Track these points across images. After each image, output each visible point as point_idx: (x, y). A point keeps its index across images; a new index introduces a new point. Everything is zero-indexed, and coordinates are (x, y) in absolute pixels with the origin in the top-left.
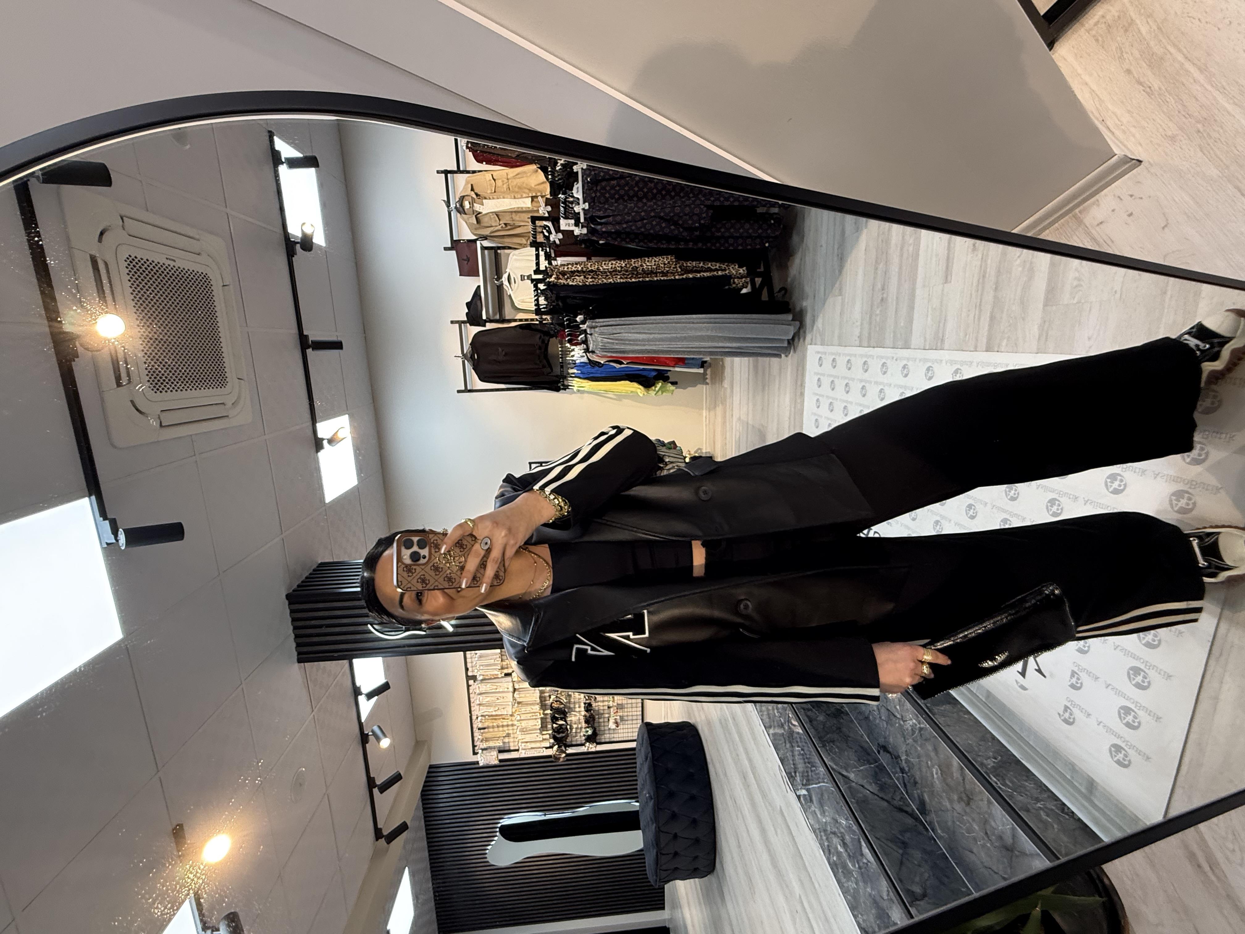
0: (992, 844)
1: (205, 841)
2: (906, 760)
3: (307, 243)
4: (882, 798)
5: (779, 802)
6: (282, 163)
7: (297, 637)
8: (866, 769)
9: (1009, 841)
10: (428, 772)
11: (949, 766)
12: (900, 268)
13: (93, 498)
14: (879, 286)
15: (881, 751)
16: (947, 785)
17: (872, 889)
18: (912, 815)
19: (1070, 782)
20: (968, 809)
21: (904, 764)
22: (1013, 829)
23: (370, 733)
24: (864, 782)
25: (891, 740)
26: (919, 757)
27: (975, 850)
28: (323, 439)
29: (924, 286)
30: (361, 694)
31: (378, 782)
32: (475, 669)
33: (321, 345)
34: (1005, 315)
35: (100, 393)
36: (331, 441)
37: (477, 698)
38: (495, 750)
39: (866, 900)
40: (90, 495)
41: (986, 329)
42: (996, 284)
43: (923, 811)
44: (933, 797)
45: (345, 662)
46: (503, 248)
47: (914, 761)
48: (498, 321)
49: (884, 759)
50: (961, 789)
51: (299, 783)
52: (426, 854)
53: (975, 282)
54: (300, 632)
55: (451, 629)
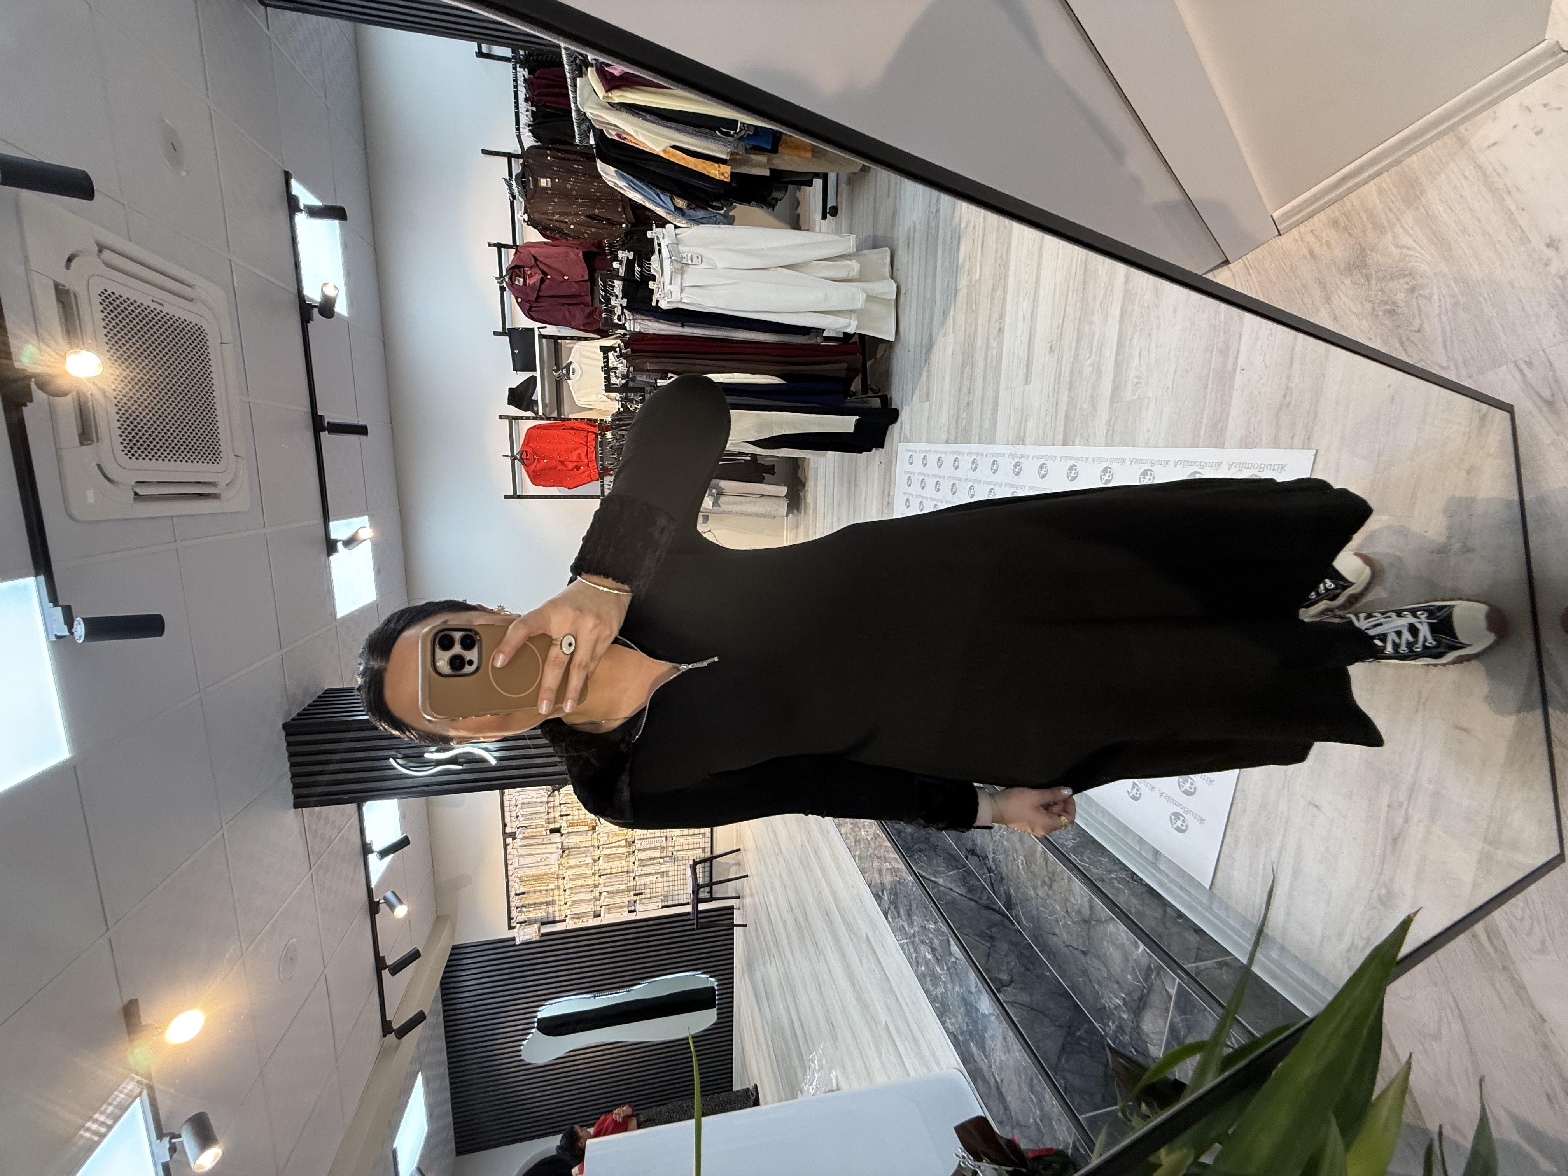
0: (1072, 921)
1: (169, 1021)
2: (993, 858)
3: (327, 308)
4: (970, 899)
5: (864, 928)
6: (301, 211)
7: (294, 776)
8: (954, 874)
9: (1086, 912)
10: (451, 955)
11: (1033, 853)
12: (985, 371)
13: (42, 578)
14: (965, 390)
15: (969, 856)
16: (1031, 873)
17: (961, 986)
18: (999, 912)
19: (1139, 854)
20: (1050, 892)
21: (991, 864)
22: (1091, 899)
23: (382, 901)
24: (953, 886)
25: (979, 842)
26: (1005, 851)
27: (1057, 932)
28: (336, 541)
29: (1007, 388)
30: (372, 852)
31: (389, 962)
32: (514, 825)
33: (338, 429)
34: (1077, 414)
35: (58, 450)
36: (350, 543)
37: (516, 860)
38: (535, 922)
39: (953, 1001)
40: (37, 575)
41: (1062, 426)
42: (1070, 383)
43: (1009, 905)
44: (1019, 889)
45: (353, 807)
46: (565, 338)
47: (1001, 857)
48: (555, 419)
49: (971, 864)
50: (1045, 873)
51: (289, 958)
52: (444, 1056)
53: (1052, 381)
54: (298, 769)
55: (493, 762)
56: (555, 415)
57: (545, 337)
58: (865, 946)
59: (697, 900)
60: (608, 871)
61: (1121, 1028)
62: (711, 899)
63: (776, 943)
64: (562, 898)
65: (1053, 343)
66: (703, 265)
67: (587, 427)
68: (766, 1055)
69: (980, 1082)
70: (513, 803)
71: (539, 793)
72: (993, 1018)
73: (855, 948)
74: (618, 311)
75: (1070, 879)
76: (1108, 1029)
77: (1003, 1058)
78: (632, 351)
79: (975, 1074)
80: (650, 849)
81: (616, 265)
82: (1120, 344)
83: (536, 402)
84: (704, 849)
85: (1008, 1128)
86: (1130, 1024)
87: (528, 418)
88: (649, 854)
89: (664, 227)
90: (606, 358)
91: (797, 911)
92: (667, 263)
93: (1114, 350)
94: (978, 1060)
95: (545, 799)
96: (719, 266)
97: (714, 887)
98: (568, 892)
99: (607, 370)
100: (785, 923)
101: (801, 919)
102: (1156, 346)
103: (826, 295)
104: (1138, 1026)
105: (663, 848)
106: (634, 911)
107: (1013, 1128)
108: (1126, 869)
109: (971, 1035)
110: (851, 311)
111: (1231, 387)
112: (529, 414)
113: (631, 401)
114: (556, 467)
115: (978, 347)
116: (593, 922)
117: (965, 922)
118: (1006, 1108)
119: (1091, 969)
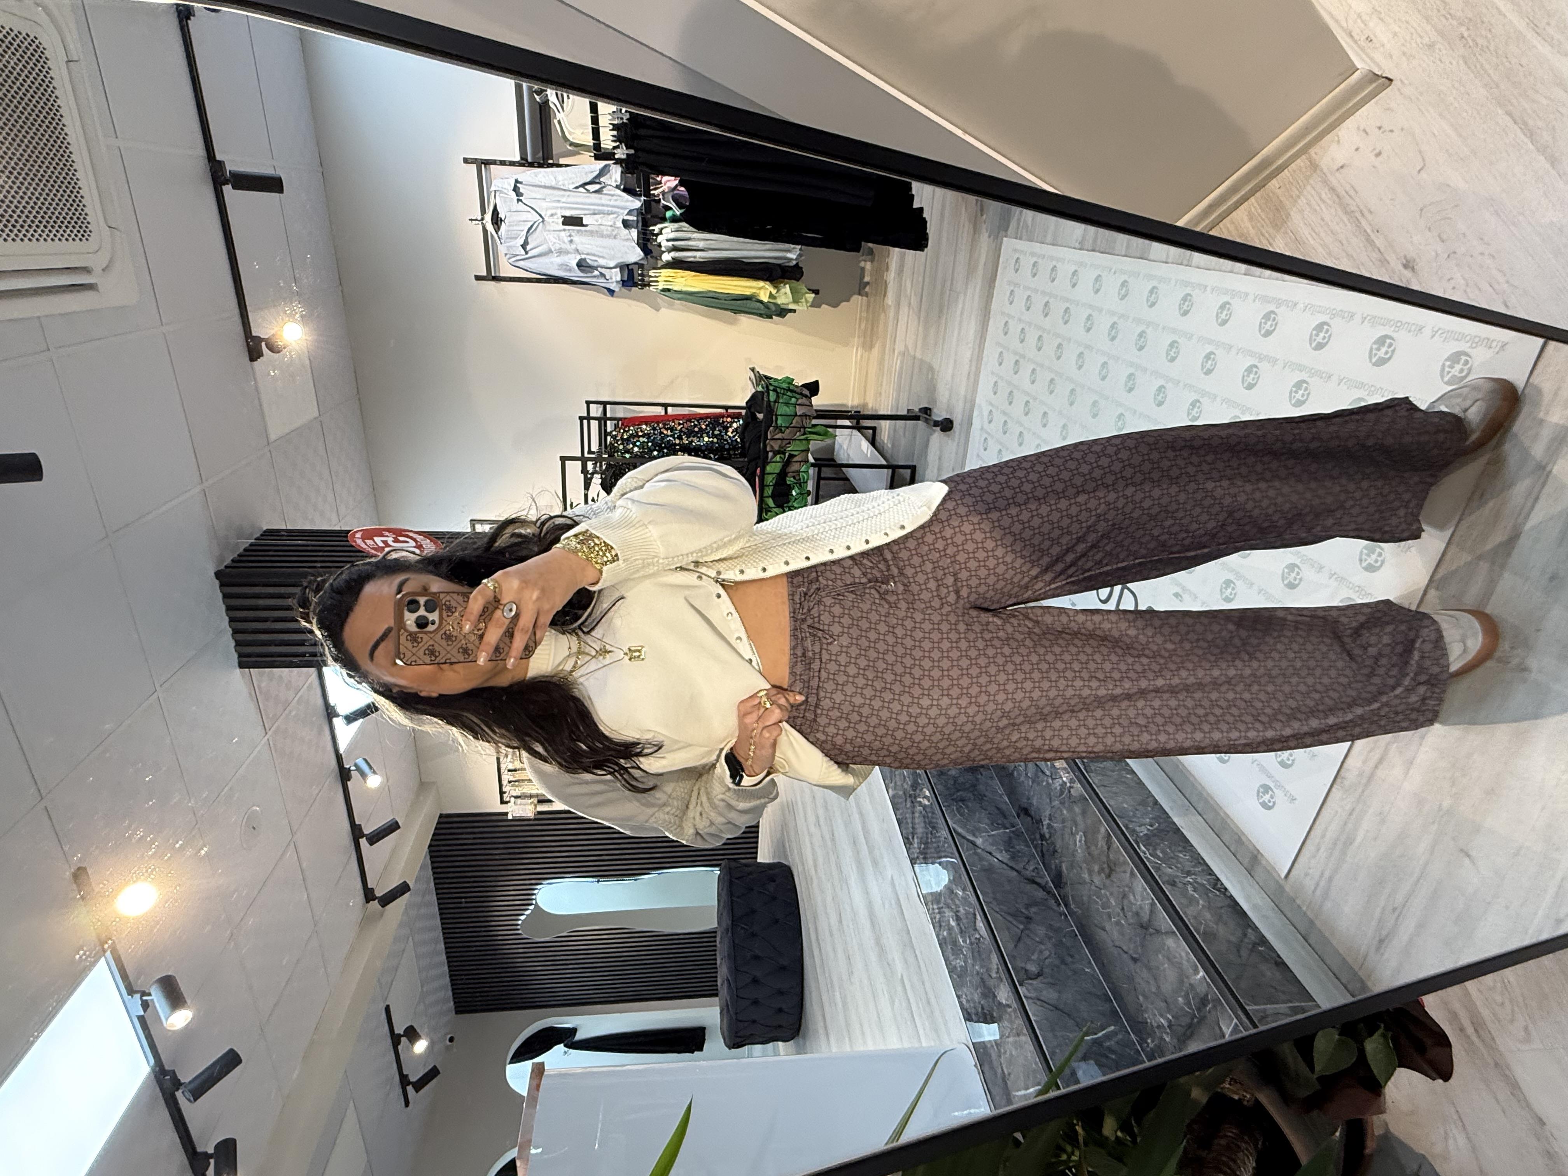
0: (1127, 921)
2: (1049, 825)
4: (1012, 868)
7: (235, 632)
8: (999, 835)
10: (438, 823)
11: (1096, 831)
16: (1089, 854)
18: (1044, 888)
20: (1108, 882)
23: (353, 768)
24: (993, 849)
25: (1035, 802)
26: (1063, 821)
27: (1108, 928)
30: (337, 715)
31: (367, 831)
33: (245, 182)
38: (530, 798)
43: (1059, 884)
44: (1072, 867)
45: (310, 670)
47: (1057, 826)
48: (539, 165)
49: (1022, 824)
50: (1105, 859)
51: (251, 826)
52: (438, 922)
54: (240, 625)
56: (539, 157)
72: (1009, 1009)
75: (1132, 873)
87: (502, 163)
119: (1138, 980)
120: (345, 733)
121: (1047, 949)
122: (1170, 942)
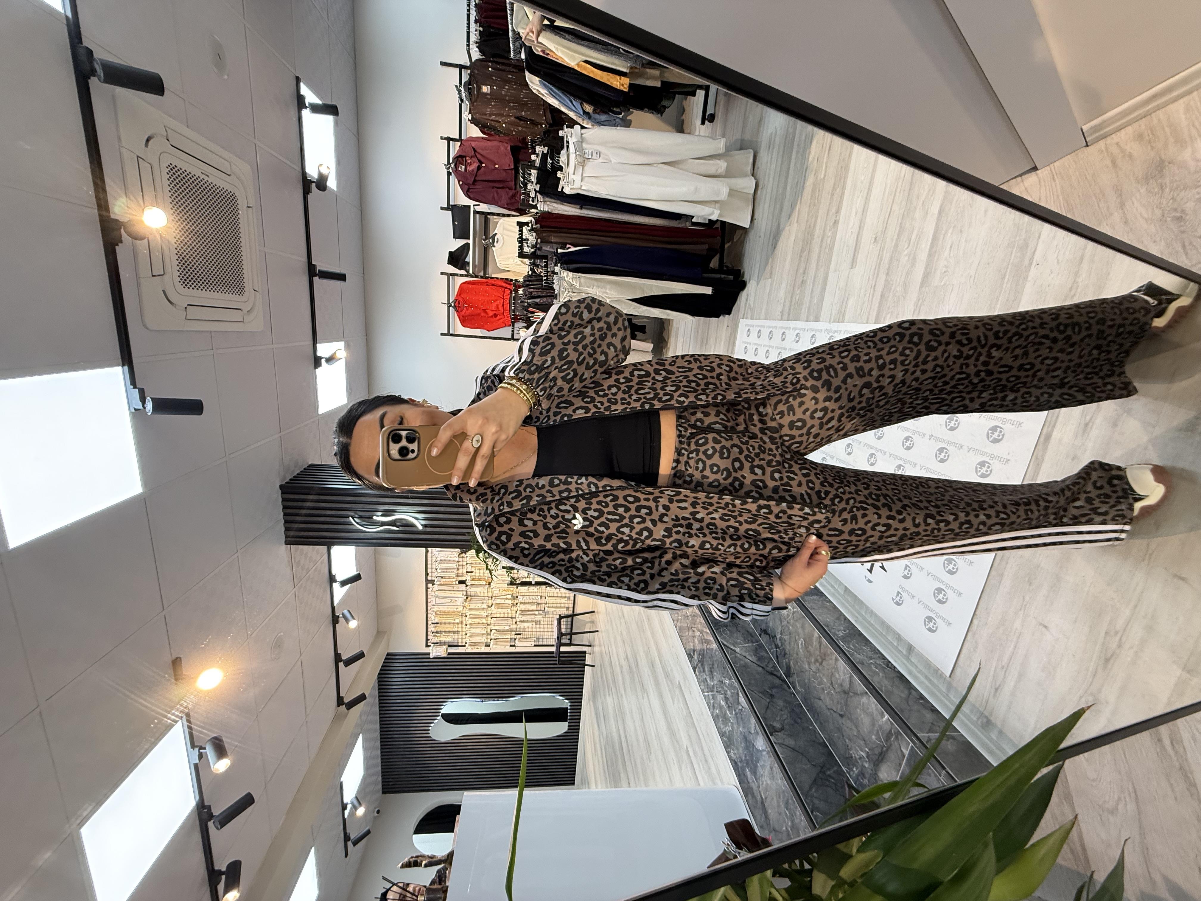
0: (835, 691)
1: (199, 674)
2: (781, 639)
3: (321, 183)
4: (759, 665)
5: (678, 677)
6: (306, 107)
7: (286, 522)
8: (749, 646)
9: (847, 686)
10: (386, 659)
11: (811, 637)
12: (819, 256)
13: (126, 368)
14: (801, 271)
15: (762, 634)
16: (808, 652)
17: (744, 727)
18: (780, 678)
19: (896, 648)
20: (821, 668)
21: (778, 642)
22: (851, 677)
23: (341, 616)
24: (747, 655)
25: (771, 624)
26: (790, 634)
27: (822, 698)
28: (321, 358)
29: (835, 271)
30: (336, 581)
31: (344, 658)
32: (434, 575)
33: (326, 275)
34: (891, 294)
35: (138, 278)
36: (329, 360)
37: (433, 599)
38: (444, 644)
39: (737, 738)
40: (123, 365)
41: (877, 305)
42: (889, 269)
43: (788, 674)
44: (797, 662)
45: (325, 548)
46: (493, 214)
47: (786, 638)
48: (482, 277)
49: (764, 640)
50: (818, 653)
51: (278, 645)
52: (378, 726)
53: (873, 268)
54: (289, 518)
55: (420, 528)
56: (482, 274)
57: (478, 212)
58: (677, 692)
59: (560, 644)
60: (498, 616)
61: (862, 774)
62: (570, 645)
63: (614, 681)
64: (464, 630)
65: (879, 234)
66: (601, 160)
67: (504, 285)
68: (600, 759)
69: (750, 796)
70: (434, 559)
71: (452, 554)
72: (764, 753)
73: (670, 690)
74: (532, 195)
75: (836, 660)
76: (851, 773)
77: (769, 782)
78: (541, 227)
79: (747, 791)
80: (529, 603)
81: (533, 157)
82: (935, 238)
83: (468, 263)
84: (568, 608)
85: (767, 832)
86: (870, 771)
87: (462, 275)
88: (528, 607)
89: (572, 127)
90: (521, 231)
91: (631, 660)
92: (572, 157)
93: (930, 243)
94: (751, 781)
95: (457, 559)
96: (613, 161)
97: (574, 636)
98: (468, 626)
99: (521, 240)
100: (621, 667)
101: (633, 666)
102: (966, 241)
103: (696, 188)
104: (876, 774)
105: (538, 604)
106: (514, 646)
107: (770, 832)
108: (884, 658)
109: (747, 763)
110: (716, 202)
111: (1026, 278)
112: (463, 272)
113: (538, 266)
114: (479, 314)
115: (816, 236)
116: (484, 649)
117: (753, 682)
118: (767, 818)
119: (845, 728)
120: (339, 592)
121: (785, 714)
122: (864, 700)
